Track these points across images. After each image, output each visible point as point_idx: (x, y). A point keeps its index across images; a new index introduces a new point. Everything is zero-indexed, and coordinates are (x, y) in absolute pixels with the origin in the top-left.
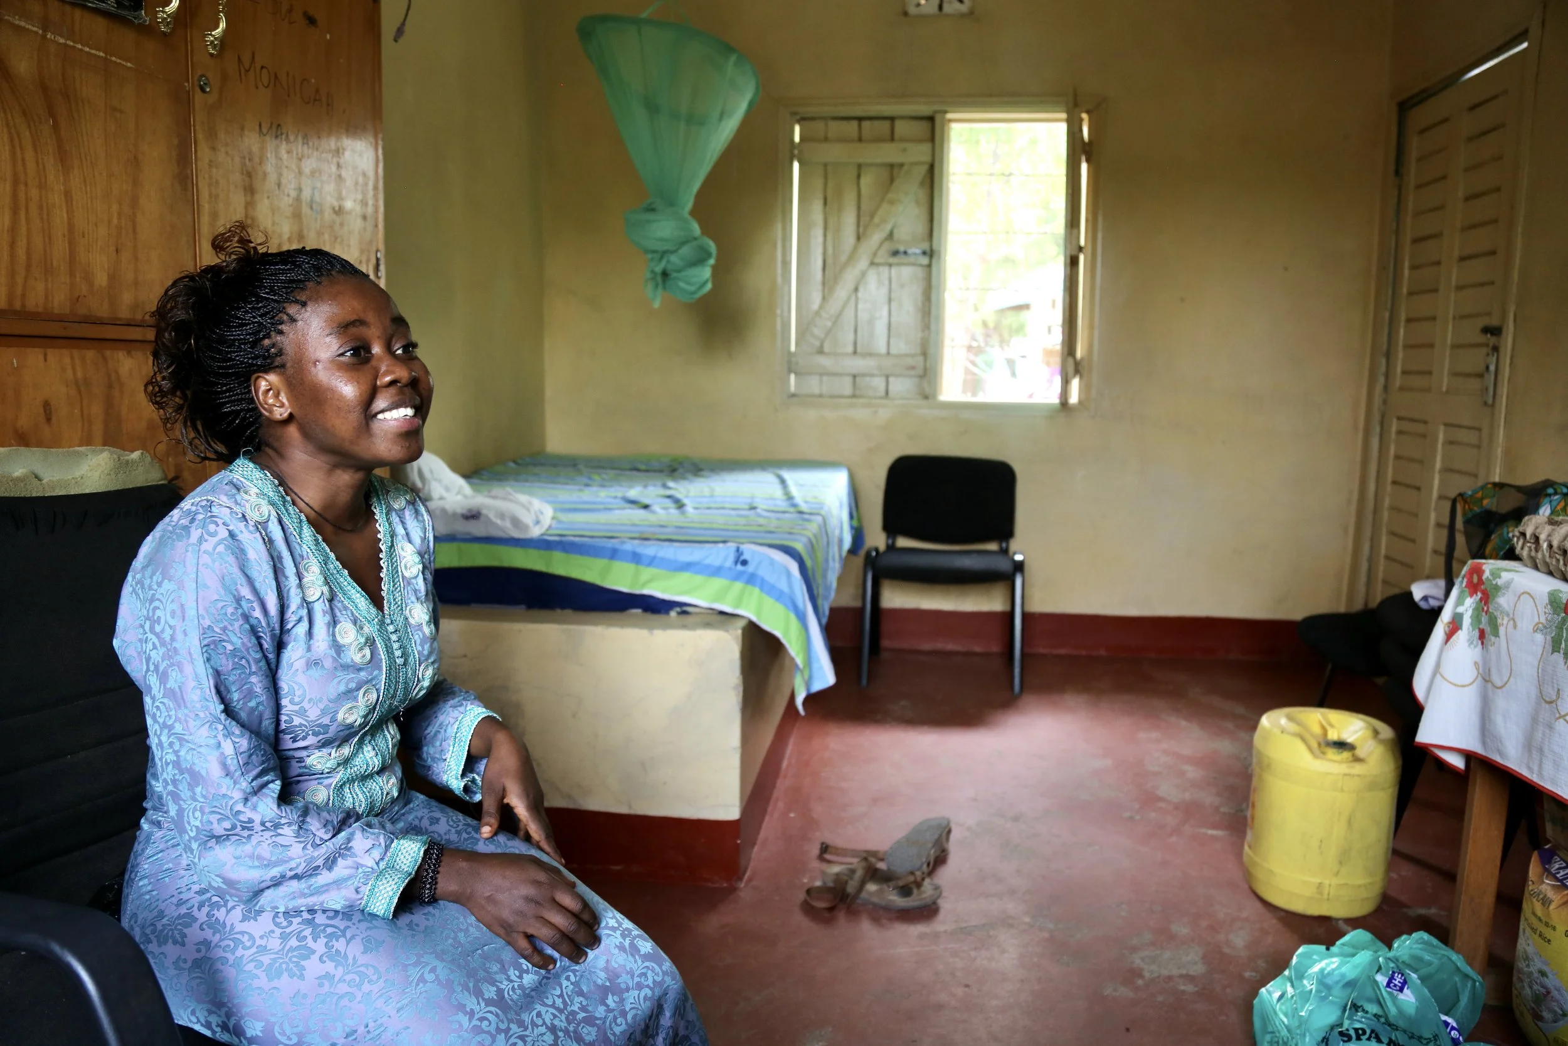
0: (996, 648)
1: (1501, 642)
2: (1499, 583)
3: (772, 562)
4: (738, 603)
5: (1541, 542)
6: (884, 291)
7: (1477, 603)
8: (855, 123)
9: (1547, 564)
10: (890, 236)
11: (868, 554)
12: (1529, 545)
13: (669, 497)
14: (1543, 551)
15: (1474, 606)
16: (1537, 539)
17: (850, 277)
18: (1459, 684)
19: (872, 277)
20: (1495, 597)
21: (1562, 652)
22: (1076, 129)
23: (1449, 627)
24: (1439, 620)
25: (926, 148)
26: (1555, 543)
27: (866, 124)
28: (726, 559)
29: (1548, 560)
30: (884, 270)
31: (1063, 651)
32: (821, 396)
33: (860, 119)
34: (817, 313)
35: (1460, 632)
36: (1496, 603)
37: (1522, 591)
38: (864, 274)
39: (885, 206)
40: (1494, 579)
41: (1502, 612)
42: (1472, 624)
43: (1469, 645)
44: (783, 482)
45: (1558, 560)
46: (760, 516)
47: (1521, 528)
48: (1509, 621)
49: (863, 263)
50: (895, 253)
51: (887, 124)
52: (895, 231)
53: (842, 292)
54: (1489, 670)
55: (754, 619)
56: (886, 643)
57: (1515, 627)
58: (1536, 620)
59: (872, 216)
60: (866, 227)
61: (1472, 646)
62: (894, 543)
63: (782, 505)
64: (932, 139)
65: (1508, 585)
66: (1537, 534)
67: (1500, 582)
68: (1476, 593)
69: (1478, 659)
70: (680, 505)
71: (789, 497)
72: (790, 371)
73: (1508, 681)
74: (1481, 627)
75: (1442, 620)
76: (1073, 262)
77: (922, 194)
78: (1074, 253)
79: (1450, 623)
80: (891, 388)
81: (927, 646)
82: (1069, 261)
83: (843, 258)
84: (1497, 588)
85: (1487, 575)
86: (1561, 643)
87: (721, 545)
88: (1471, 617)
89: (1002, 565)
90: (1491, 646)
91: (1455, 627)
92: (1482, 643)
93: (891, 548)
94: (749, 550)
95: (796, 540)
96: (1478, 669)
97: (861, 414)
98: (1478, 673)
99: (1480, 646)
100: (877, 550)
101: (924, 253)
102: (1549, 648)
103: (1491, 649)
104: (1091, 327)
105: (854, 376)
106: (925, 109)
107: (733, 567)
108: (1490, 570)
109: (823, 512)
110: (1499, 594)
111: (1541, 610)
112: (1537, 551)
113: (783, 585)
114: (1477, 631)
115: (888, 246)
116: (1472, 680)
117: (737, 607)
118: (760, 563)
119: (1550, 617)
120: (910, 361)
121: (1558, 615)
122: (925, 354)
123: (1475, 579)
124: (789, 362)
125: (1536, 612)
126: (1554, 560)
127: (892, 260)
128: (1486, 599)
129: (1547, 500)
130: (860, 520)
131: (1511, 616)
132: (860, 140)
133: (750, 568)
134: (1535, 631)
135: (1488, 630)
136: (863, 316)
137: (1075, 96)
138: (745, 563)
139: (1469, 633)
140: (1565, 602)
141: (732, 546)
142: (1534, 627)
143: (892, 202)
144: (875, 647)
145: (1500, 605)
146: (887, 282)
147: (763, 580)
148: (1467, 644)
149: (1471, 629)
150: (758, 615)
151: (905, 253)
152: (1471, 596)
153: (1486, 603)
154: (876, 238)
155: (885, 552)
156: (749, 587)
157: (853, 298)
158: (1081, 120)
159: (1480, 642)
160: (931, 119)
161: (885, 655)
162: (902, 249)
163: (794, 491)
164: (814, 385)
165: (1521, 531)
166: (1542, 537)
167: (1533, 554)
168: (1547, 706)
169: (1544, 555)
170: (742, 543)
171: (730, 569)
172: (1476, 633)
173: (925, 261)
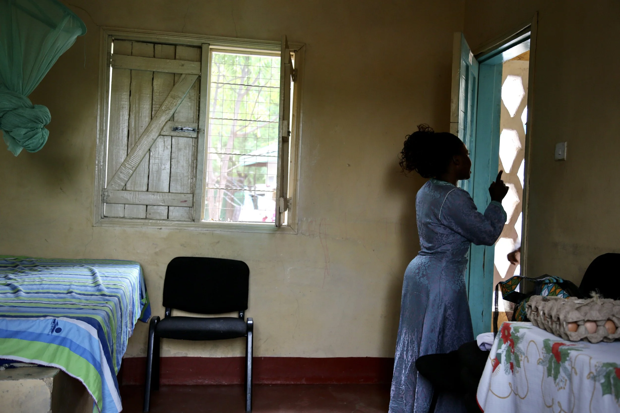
0: (236, 382)
1: (521, 371)
2: (518, 336)
3: (79, 329)
4: (53, 358)
5: (539, 311)
6: (168, 152)
7: (508, 347)
8: (152, 45)
9: (543, 324)
10: (173, 118)
11: (152, 321)
12: (533, 312)
13: (8, 285)
14: (540, 316)
15: (507, 348)
16: (537, 309)
17: (145, 143)
18: (501, 396)
19: (160, 142)
20: (517, 343)
21: (552, 376)
22: (287, 62)
23: (494, 362)
24: (489, 358)
25: (196, 65)
26: (546, 312)
27: (158, 47)
28: (44, 329)
29: (543, 322)
30: (168, 139)
31: (279, 382)
32: (124, 218)
33: (155, 43)
34: (123, 164)
35: (500, 365)
36: (518, 347)
37: (530, 340)
38: (155, 141)
39: (169, 99)
40: (516, 333)
41: (521, 353)
42: (506, 360)
43: (506, 373)
44: (94, 274)
45: (548, 322)
46: (74, 298)
47: (529, 303)
48: (525, 358)
49: (154, 134)
50: (176, 129)
51: (172, 48)
52: (175, 115)
53: (140, 151)
54: (517, 387)
55: (64, 369)
56: (164, 381)
57: (528, 361)
58: (539, 357)
59: (161, 105)
60: (157, 111)
61: (507, 373)
62: (170, 314)
63: (91, 290)
64: (201, 61)
65: (523, 337)
66: (537, 307)
67: (519, 334)
68: (507, 341)
69: (511, 381)
70: (15, 290)
71: (97, 285)
72: (103, 201)
73: (527, 393)
74: (511, 361)
75: (490, 358)
76: (284, 141)
77: (193, 93)
78: (286, 135)
79: (494, 359)
80: (170, 214)
81: (191, 382)
82: (281, 139)
83: (141, 130)
84: (518, 338)
85: (512, 330)
86: (551, 371)
87: (42, 319)
88: (506, 356)
89: (240, 327)
90: (517, 373)
91: (497, 362)
92: (512, 371)
93: (168, 317)
94: (62, 322)
95: (97, 314)
96: (511, 387)
97: (150, 230)
98: (512, 390)
99: (511, 373)
100: (158, 318)
101: (194, 130)
102: (546, 374)
103: (517, 374)
104: (296, 180)
105: (147, 206)
106: (196, 42)
107: (50, 333)
108: (514, 328)
109: (119, 295)
110: (519, 342)
111: (541, 351)
112: (538, 316)
113: (86, 345)
114: (509, 364)
115: (170, 124)
116: (508, 394)
117: (51, 362)
118: (70, 330)
119: (545, 355)
120: (183, 197)
121: (549, 354)
122: (193, 194)
123: (506, 334)
124: (103, 195)
125: (538, 353)
126: (546, 321)
127: (173, 133)
128: (513, 345)
129: (546, 286)
130: (147, 298)
131: (526, 355)
132: (154, 57)
133: (62, 334)
134: (538, 364)
135: (515, 363)
136: (154, 168)
137: (286, 41)
138: (59, 330)
139: (505, 365)
140: (551, 346)
141: (50, 319)
142: (538, 361)
143: (174, 98)
144: (156, 385)
145: (520, 349)
146: (170, 147)
147: (71, 341)
148: (505, 372)
149: (506, 363)
150: (67, 367)
151: (182, 129)
152: (505, 343)
153: (513, 347)
154: (164, 118)
155: (163, 320)
156: (61, 347)
157: (147, 155)
158: (290, 56)
159: (511, 371)
160: (200, 48)
161: (163, 389)
162: (180, 127)
163: (100, 280)
164: (119, 211)
165: (529, 304)
166: (540, 308)
167: (536, 318)
168: (548, 409)
169: (541, 319)
170: (58, 317)
171: (48, 335)
172: (509, 365)
173: (195, 135)
